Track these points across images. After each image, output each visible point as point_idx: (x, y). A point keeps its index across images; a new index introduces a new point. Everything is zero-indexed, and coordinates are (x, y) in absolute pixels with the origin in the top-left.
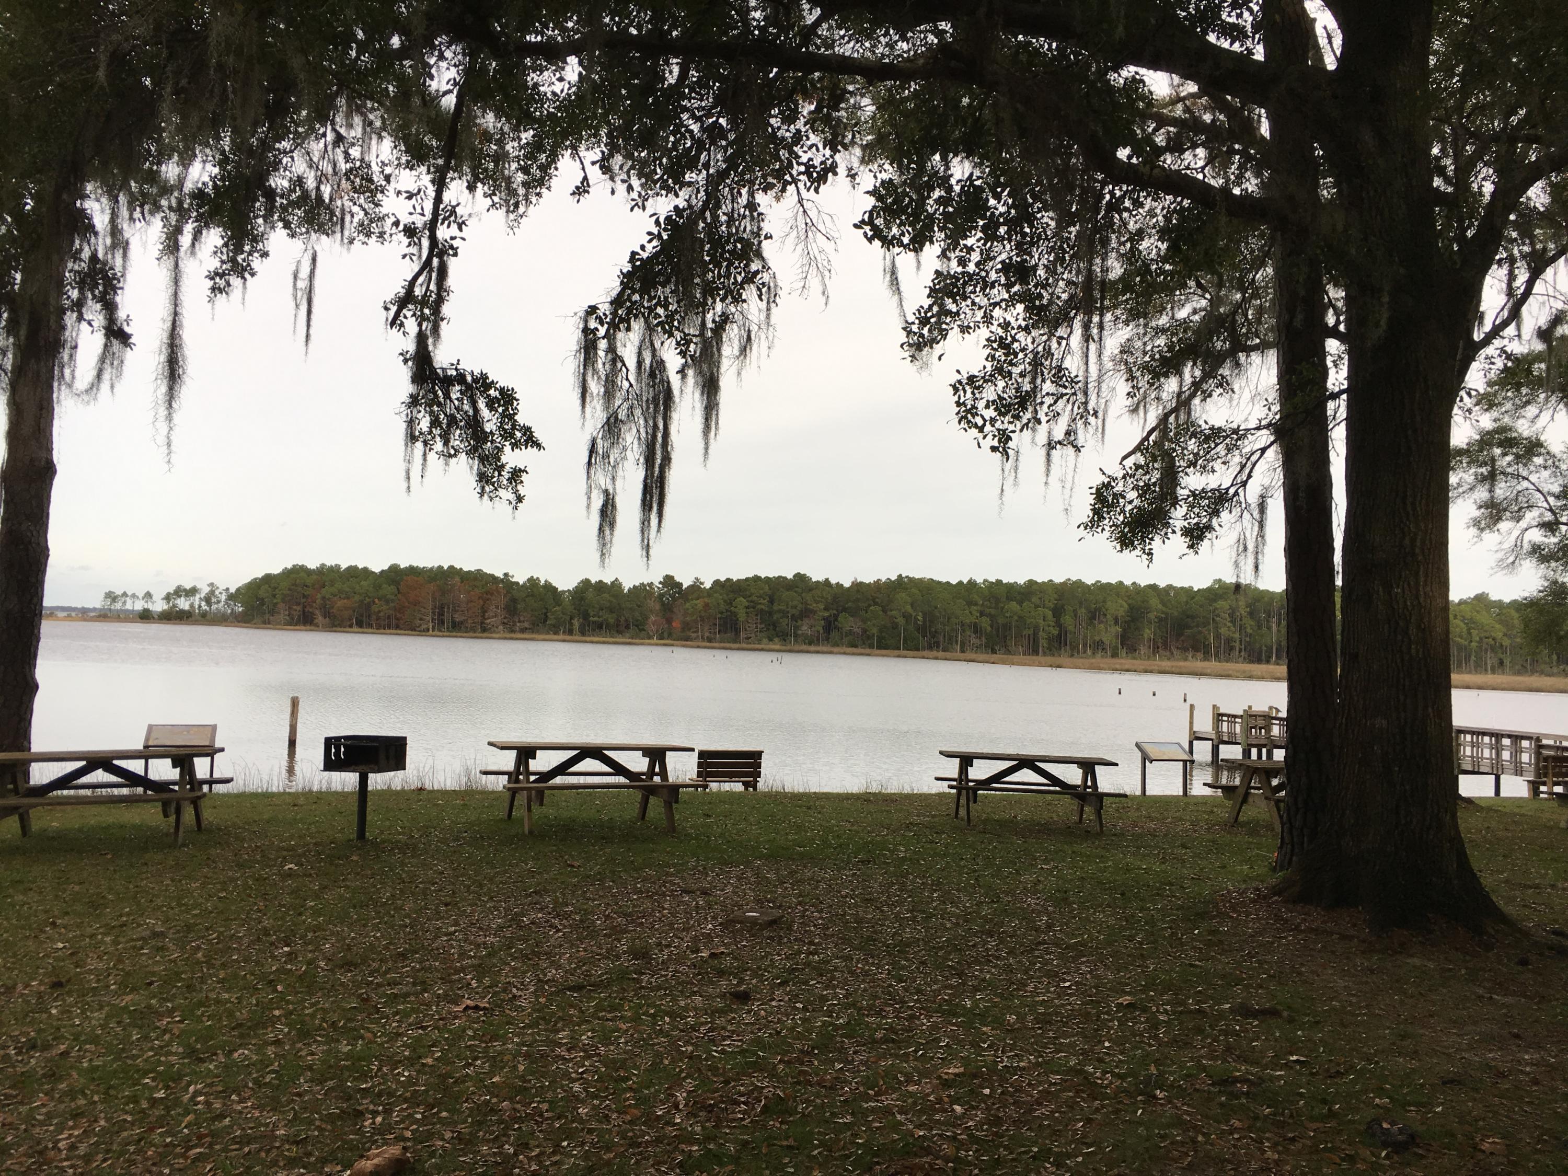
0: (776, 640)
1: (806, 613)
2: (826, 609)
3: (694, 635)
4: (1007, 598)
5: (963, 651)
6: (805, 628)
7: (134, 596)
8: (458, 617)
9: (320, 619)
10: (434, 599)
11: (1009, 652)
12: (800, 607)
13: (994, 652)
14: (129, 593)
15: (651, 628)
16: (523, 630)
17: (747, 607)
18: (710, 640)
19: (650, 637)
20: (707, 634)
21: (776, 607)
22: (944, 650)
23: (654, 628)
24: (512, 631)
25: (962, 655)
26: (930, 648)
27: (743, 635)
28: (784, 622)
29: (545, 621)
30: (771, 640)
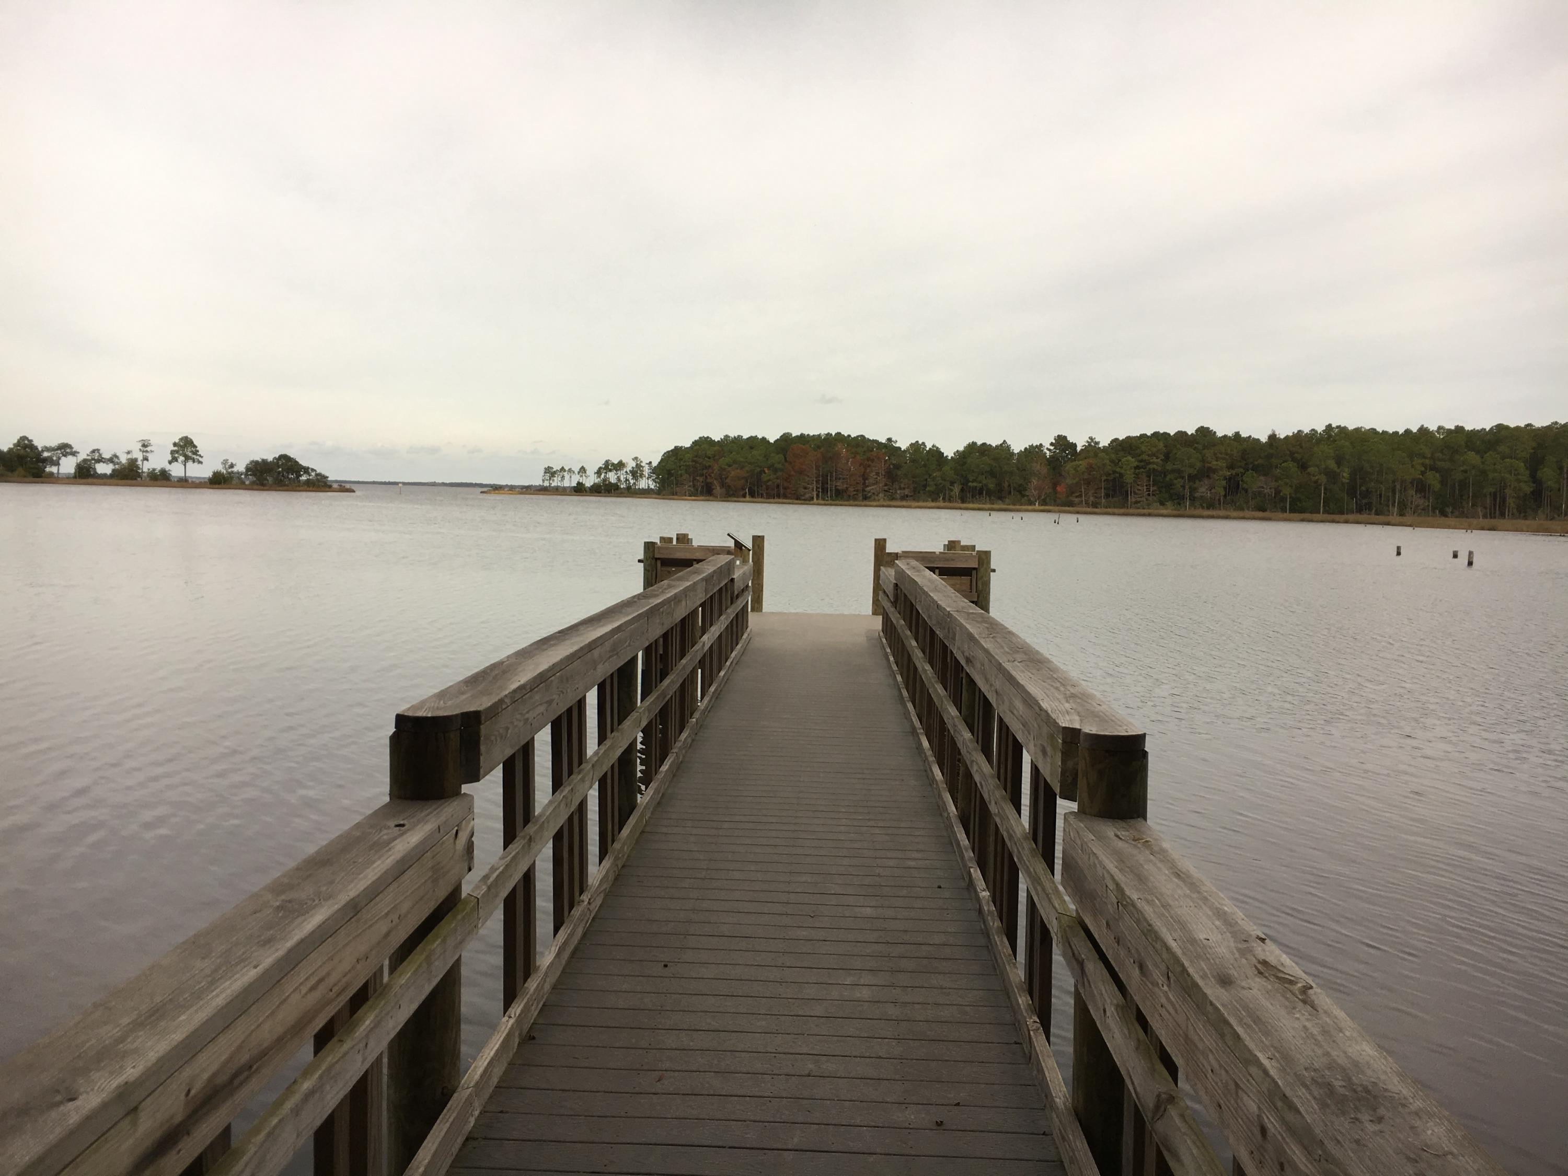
0: (1169, 504)
1: (1205, 473)
2: (1231, 467)
3: (1077, 500)
4: (1467, 446)
5: (1401, 514)
6: (1202, 489)
7: (570, 470)
8: (841, 485)
9: (718, 489)
10: (817, 468)
11: (1463, 515)
12: (1199, 465)
13: (1444, 514)
14: (567, 469)
15: (1032, 492)
16: (904, 498)
17: (1137, 468)
18: (1095, 505)
19: (1031, 503)
20: (1092, 499)
21: (1169, 466)
22: (1377, 514)
23: (1035, 493)
24: (893, 499)
25: (1401, 519)
26: (1360, 510)
27: (1131, 499)
28: (1178, 483)
29: (925, 486)
30: (1162, 504)
